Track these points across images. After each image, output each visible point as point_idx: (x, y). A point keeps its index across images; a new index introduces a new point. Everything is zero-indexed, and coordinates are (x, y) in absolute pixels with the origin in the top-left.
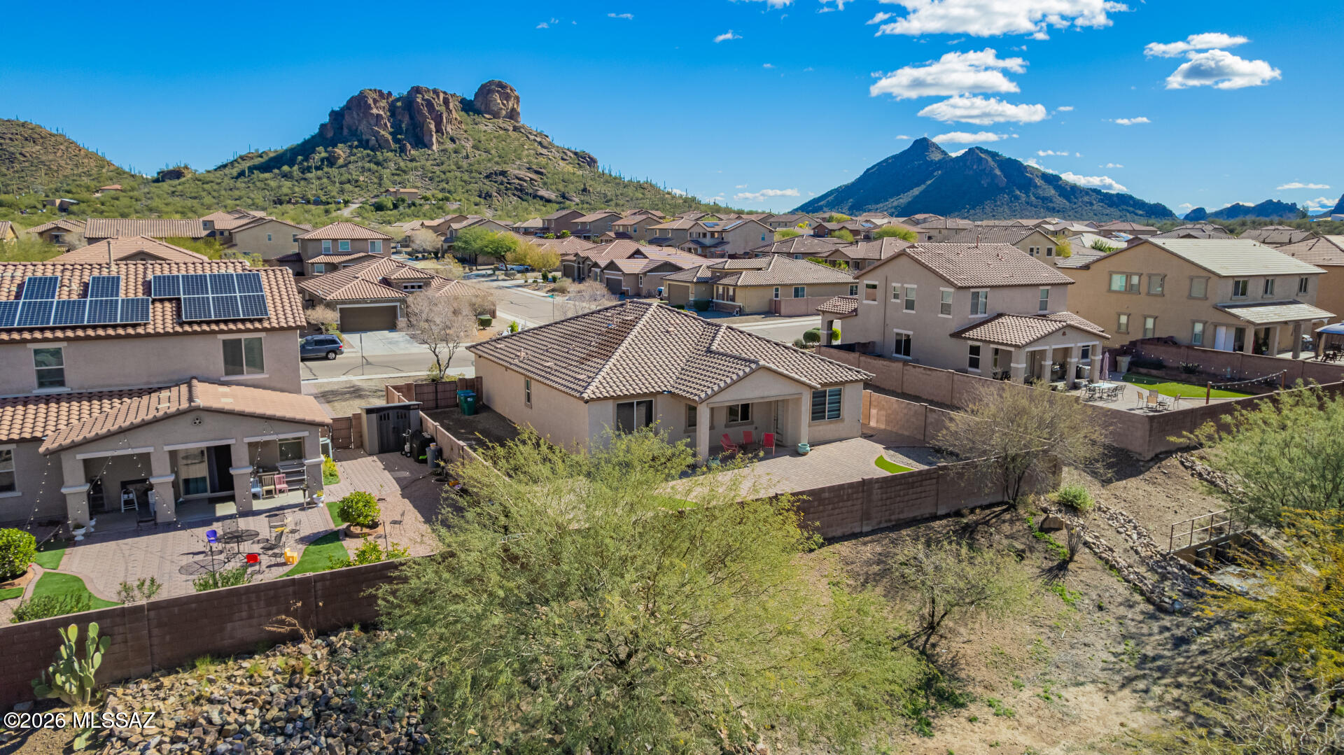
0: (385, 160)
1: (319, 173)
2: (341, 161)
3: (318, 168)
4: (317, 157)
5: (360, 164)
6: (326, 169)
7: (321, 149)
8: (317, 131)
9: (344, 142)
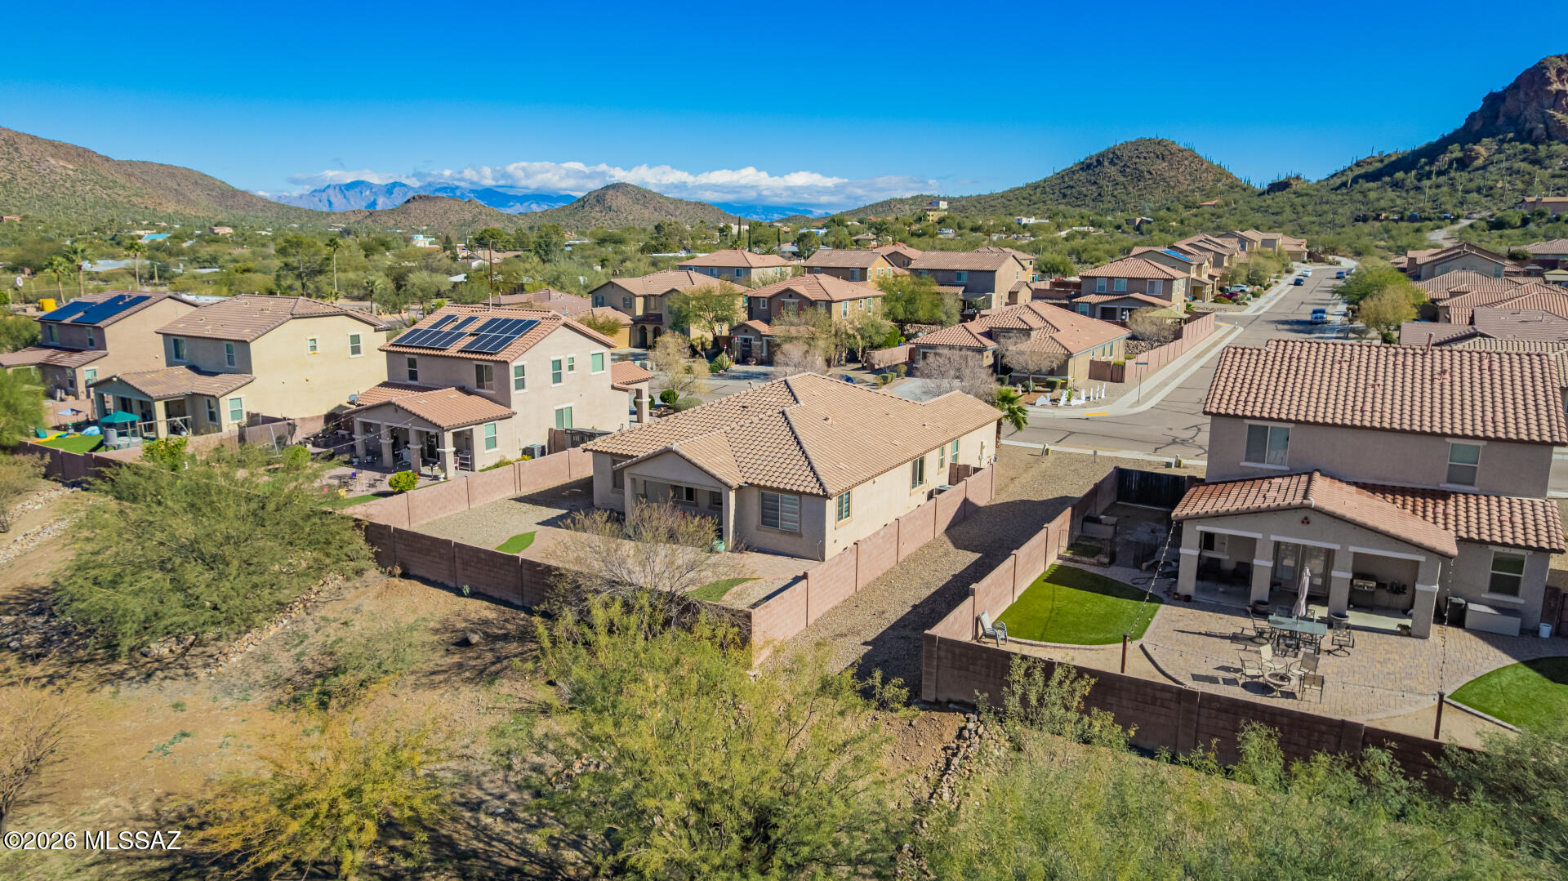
0: (1550, 157)
1: (1442, 179)
2: (1479, 162)
3: (1440, 173)
4: (1447, 158)
5: (1504, 165)
6: (1453, 174)
7: (1456, 146)
8: (1463, 123)
9: (1492, 135)
